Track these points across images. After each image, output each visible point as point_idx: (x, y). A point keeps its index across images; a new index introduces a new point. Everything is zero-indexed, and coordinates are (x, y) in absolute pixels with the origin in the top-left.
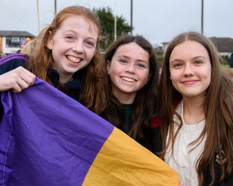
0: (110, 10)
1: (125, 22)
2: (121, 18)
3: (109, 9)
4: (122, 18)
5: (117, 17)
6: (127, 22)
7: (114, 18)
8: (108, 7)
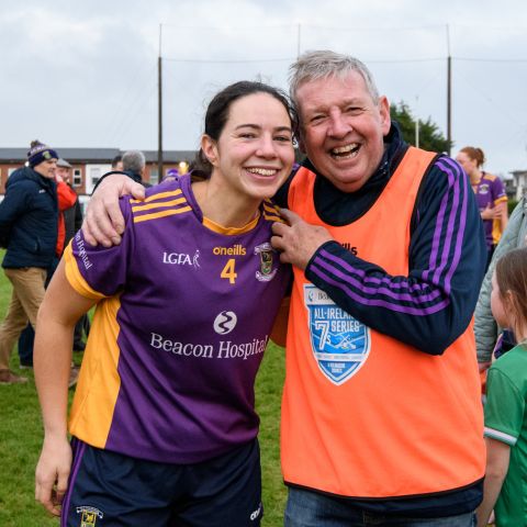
0: (406, 109)
1: (436, 132)
2: (428, 123)
3: (403, 107)
4: (431, 125)
5: (420, 123)
6: (441, 131)
7: (414, 123)
8: (402, 103)
